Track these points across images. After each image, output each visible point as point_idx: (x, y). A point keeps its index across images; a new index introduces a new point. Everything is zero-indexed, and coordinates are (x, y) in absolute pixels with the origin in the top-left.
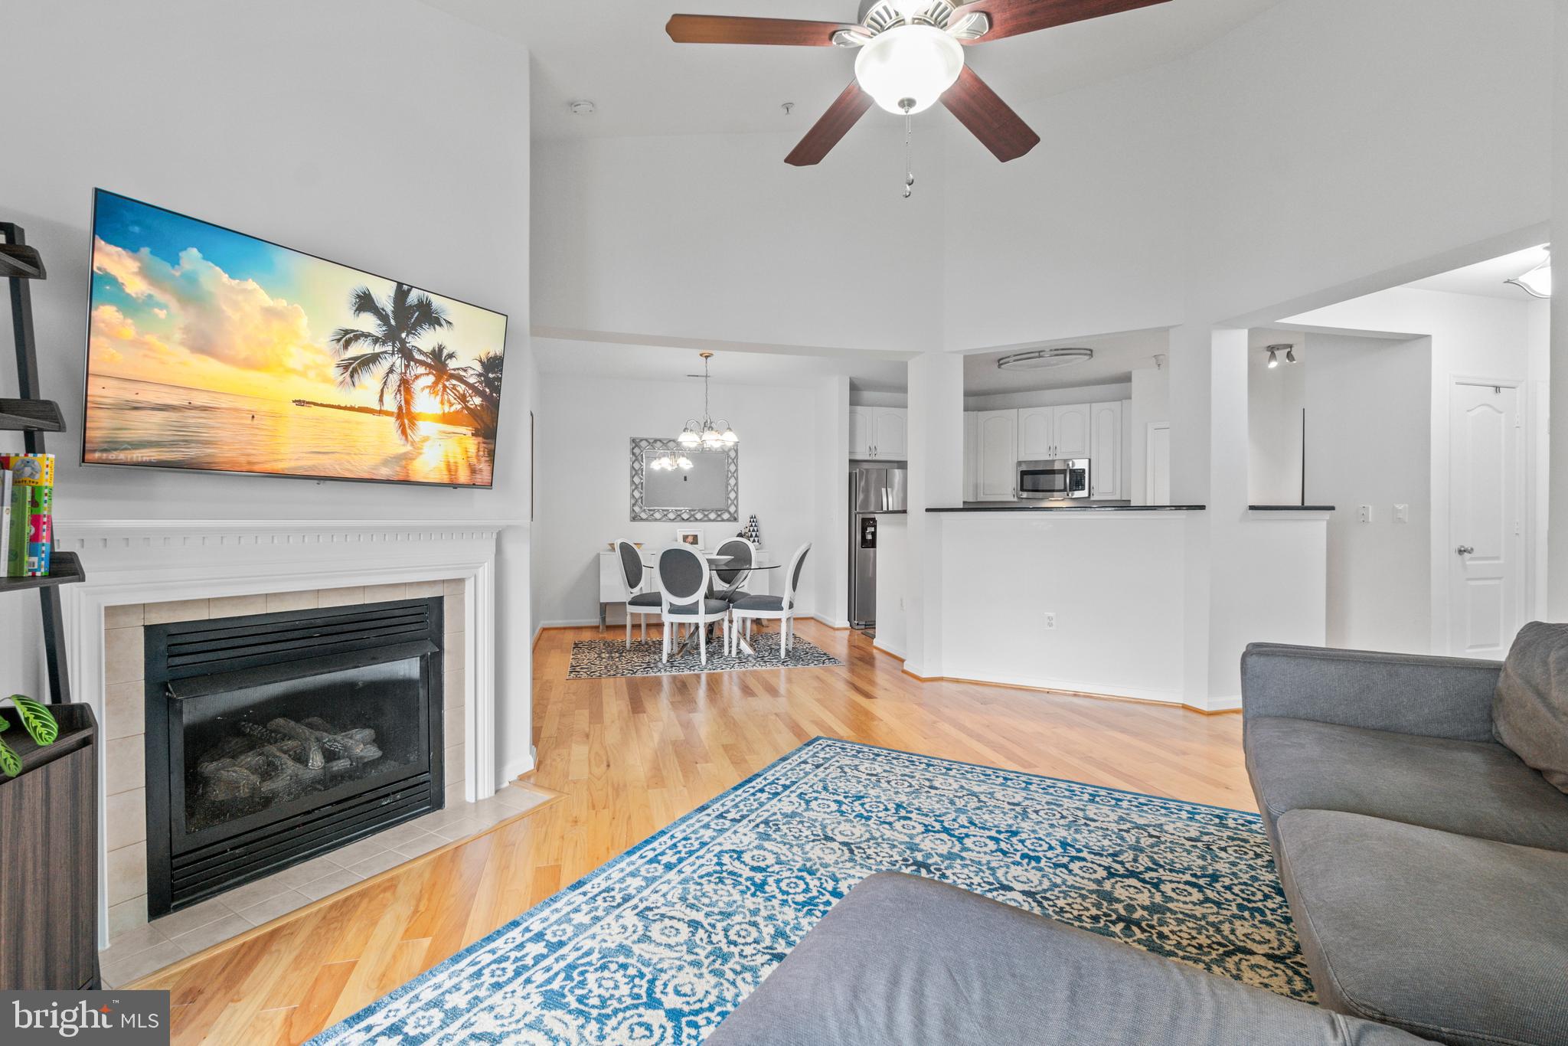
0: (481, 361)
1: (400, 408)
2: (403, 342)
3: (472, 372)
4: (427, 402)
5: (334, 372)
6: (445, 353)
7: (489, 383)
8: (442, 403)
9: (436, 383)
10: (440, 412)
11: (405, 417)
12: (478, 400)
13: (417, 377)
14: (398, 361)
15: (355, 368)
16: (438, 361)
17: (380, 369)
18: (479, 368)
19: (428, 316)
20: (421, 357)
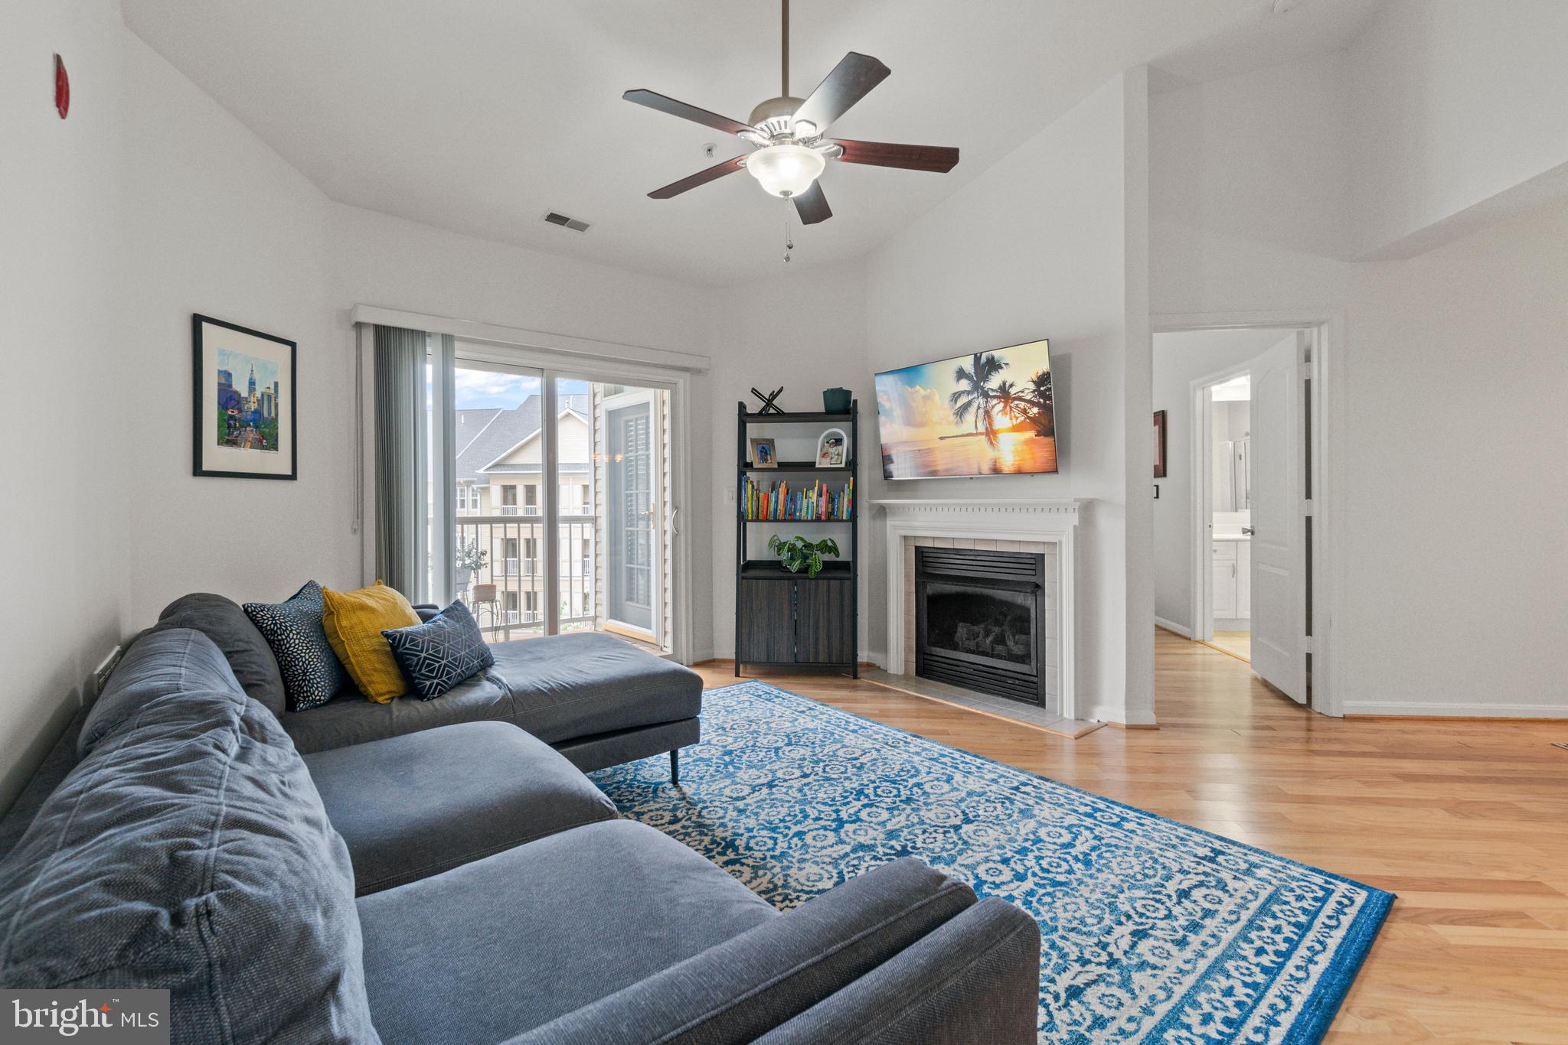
0: (1033, 381)
1: (987, 429)
2: (982, 388)
3: (1028, 391)
4: (1002, 421)
5: (952, 418)
6: (1007, 385)
7: (1042, 395)
8: (1011, 419)
9: (1005, 407)
10: (1011, 425)
11: (991, 433)
12: (1035, 410)
13: (993, 407)
14: (981, 401)
15: (961, 412)
16: (1004, 393)
17: (973, 409)
18: (1032, 387)
19: (993, 365)
20: (994, 394)
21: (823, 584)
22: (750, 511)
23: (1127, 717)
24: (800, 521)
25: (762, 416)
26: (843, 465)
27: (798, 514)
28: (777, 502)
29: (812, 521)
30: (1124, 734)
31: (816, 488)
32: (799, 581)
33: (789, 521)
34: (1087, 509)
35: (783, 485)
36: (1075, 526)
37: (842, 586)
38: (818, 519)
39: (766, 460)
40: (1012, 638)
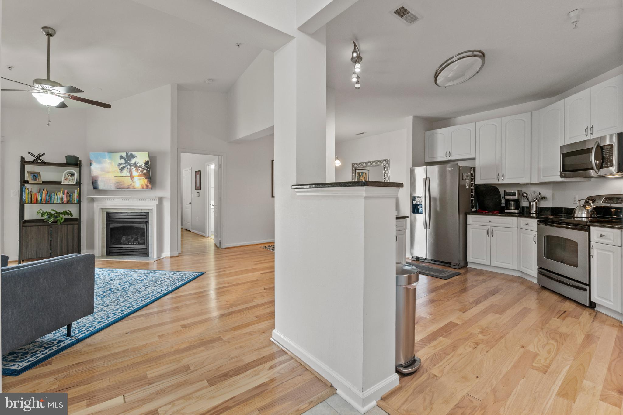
0: (144, 163)
1: (130, 175)
2: (129, 163)
3: (142, 165)
4: (135, 173)
5: (119, 171)
6: (137, 163)
7: (147, 167)
8: (138, 173)
9: (136, 169)
10: (138, 175)
11: (132, 177)
12: (145, 171)
13: (132, 169)
14: (128, 166)
15: (122, 169)
16: (136, 165)
17: (126, 169)
18: (144, 164)
19: (133, 157)
20: (133, 165)
21: (64, 227)
22: (27, 200)
23: (171, 254)
24: (53, 204)
25: (34, 163)
26: (75, 183)
27: (52, 201)
28: (41, 196)
29: (59, 204)
30: (169, 258)
31: (62, 192)
32: (53, 226)
33: (48, 204)
34: (160, 200)
35: (45, 190)
36: (157, 204)
37: (73, 227)
38: (63, 203)
39: (36, 180)
40: (140, 238)
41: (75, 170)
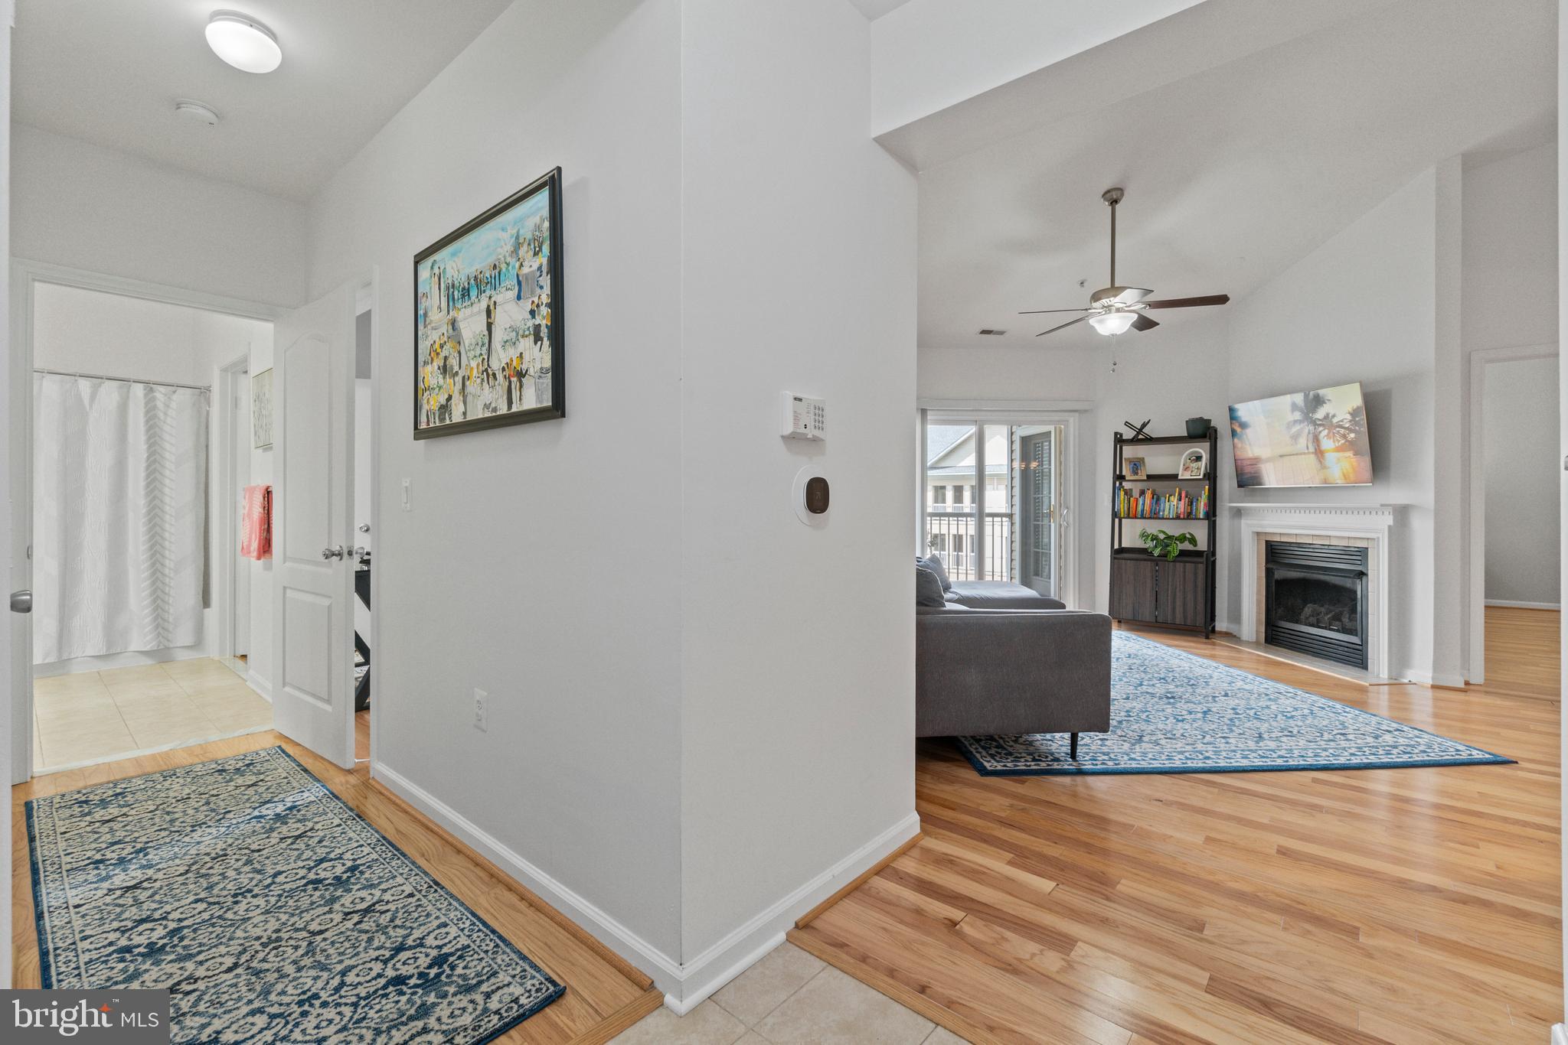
0: (1349, 413)
1: (1316, 449)
2: (1311, 418)
3: (1345, 421)
4: (1328, 443)
5: (1289, 441)
6: (1330, 415)
7: (1358, 423)
8: (1334, 442)
9: (1329, 433)
10: (1335, 447)
11: (1319, 453)
12: (1353, 435)
13: (1320, 432)
14: (1311, 428)
15: (1295, 438)
16: (1328, 421)
17: (1304, 434)
18: (1349, 417)
19: (1321, 401)
20: (1320, 422)
21: (1179, 566)
22: (1122, 510)
23: (1433, 679)
24: (1163, 518)
25: (1134, 441)
26: (1201, 477)
27: (1161, 513)
28: (1144, 504)
29: (1173, 519)
30: (1430, 690)
31: (1177, 494)
32: (1160, 563)
33: (1154, 518)
34: (1402, 513)
35: (1150, 492)
36: (1389, 527)
37: (1196, 569)
38: (1178, 518)
39: (1137, 474)
40: (1347, 616)
41: (1202, 449)
